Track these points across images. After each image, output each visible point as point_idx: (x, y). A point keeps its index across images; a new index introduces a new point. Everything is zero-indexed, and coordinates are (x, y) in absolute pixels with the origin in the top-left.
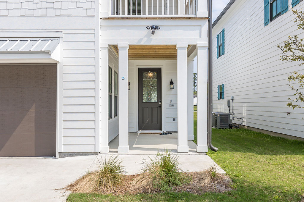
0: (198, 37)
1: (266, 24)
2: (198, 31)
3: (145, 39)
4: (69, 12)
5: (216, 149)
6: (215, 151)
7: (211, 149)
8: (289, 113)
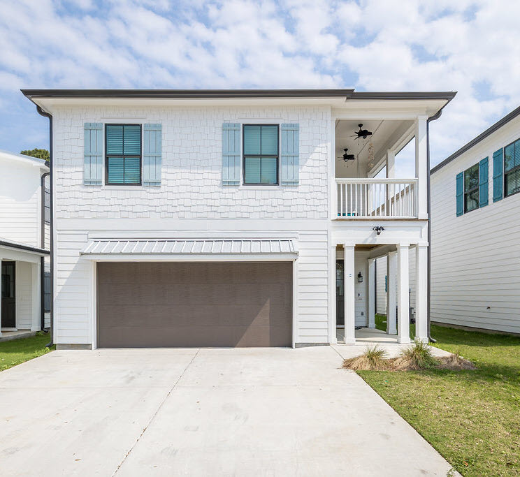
0: (419, 237)
1: (458, 215)
2: (419, 232)
3: (371, 239)
4: (304, 215)
5: (435, 340)
6: (433, 342)
7: (431, 341)
8: (489, 308)
